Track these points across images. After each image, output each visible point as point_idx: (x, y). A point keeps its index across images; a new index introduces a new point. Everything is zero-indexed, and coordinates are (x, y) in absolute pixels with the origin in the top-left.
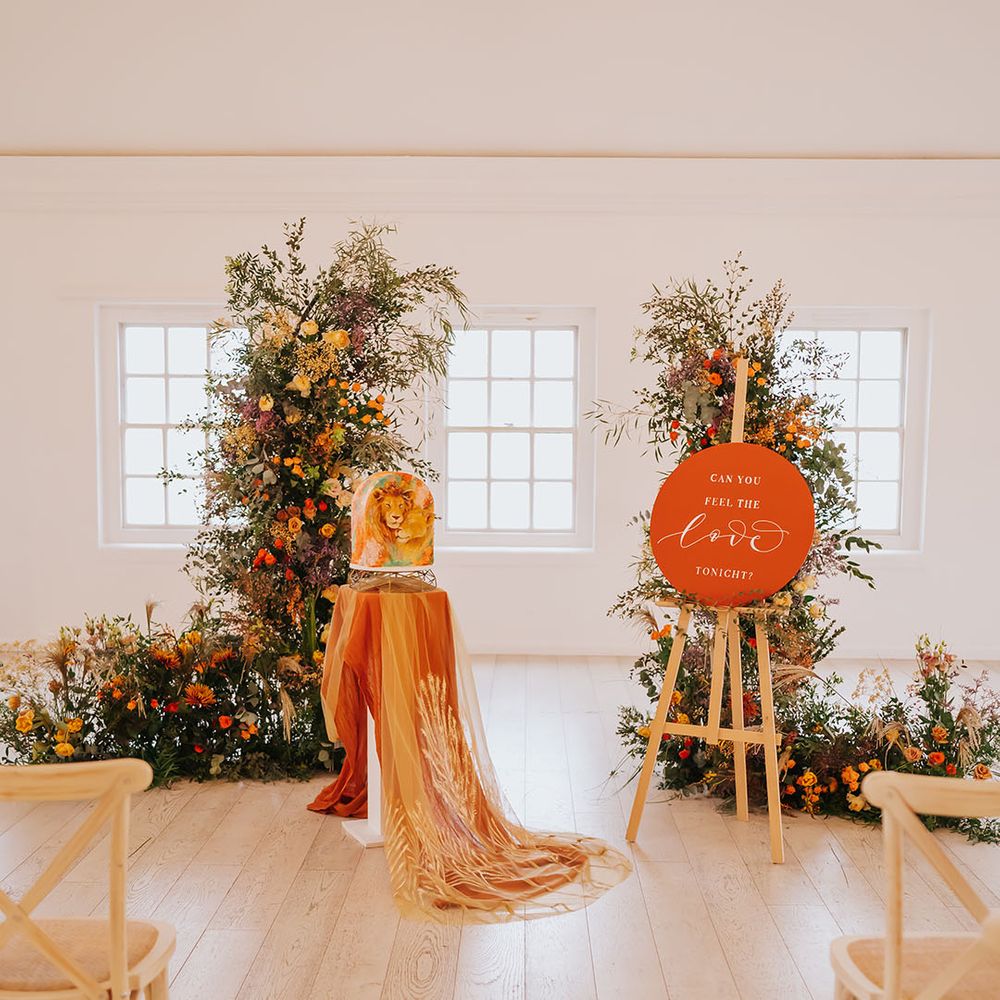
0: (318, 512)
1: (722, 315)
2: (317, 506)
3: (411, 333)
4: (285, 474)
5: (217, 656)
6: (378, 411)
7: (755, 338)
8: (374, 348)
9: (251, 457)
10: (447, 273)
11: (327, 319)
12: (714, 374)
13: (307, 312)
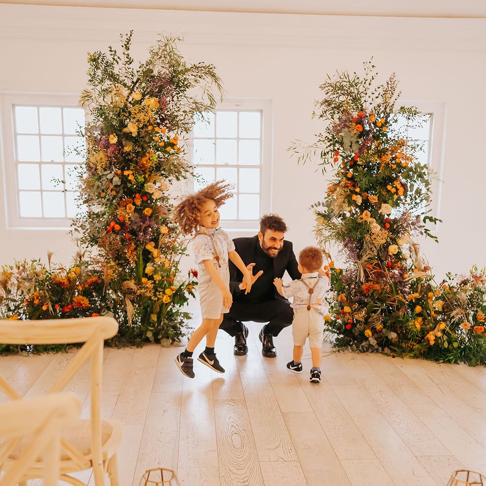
0: (142, 201)
1: (362, 92)
2: (142, 198)
3: (191, 101)
4: (124, 180)
5: (89, 281)
6: (175, 145)
7: (379, 106)
8: (171, 110)
9: (105, 170)
10: (210, 67)
11: (145, 92)
12: (359, 125)
13: (133, 87)
